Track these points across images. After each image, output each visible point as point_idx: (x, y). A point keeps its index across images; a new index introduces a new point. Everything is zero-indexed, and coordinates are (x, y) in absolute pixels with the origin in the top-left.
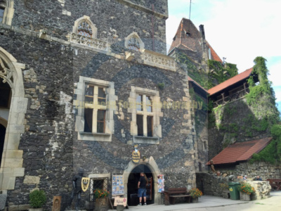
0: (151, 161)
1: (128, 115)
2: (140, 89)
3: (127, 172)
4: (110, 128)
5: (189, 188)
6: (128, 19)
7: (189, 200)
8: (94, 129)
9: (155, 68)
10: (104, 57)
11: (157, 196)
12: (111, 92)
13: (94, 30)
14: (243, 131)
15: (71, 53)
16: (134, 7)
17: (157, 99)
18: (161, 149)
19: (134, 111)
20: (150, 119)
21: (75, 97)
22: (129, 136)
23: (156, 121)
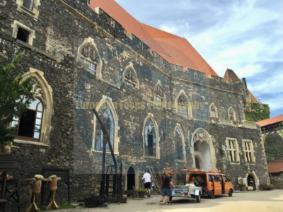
0: (254, 172)
1: (243, 152)
2: (245, 140)
3: (247, 177)
4: (238, 159)
5: (268, 184)
6: (227, 100)
7: (269, 189)
8: (234, 160)
9: (249, 129)
10: (231, 127)
11: (257, 187)
12: (236, 143)
13: (216, 109)
14: (280, 153)
15: (221, 128)
16: (229, 93)
17: (251, 144)
18: (256, 167)
19: (245, 151)
20: (250, 153)
21: (226, 146)
22: (245, 162)
23: (252, 154)
